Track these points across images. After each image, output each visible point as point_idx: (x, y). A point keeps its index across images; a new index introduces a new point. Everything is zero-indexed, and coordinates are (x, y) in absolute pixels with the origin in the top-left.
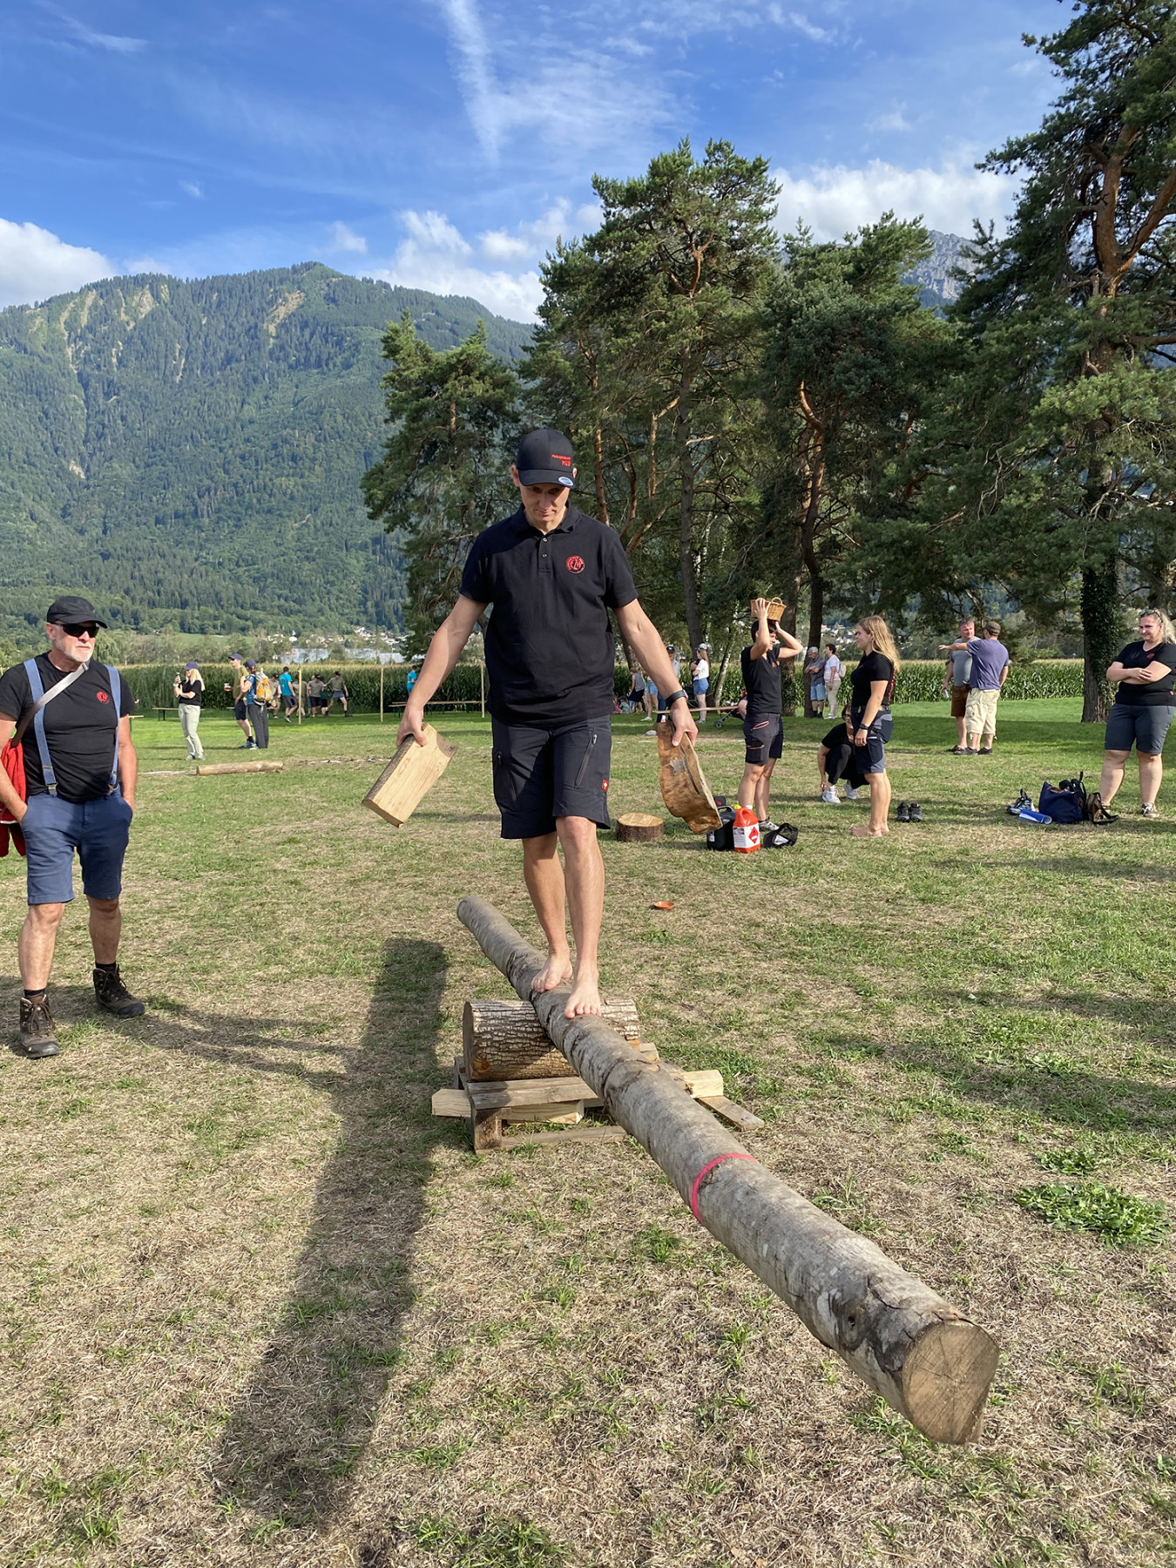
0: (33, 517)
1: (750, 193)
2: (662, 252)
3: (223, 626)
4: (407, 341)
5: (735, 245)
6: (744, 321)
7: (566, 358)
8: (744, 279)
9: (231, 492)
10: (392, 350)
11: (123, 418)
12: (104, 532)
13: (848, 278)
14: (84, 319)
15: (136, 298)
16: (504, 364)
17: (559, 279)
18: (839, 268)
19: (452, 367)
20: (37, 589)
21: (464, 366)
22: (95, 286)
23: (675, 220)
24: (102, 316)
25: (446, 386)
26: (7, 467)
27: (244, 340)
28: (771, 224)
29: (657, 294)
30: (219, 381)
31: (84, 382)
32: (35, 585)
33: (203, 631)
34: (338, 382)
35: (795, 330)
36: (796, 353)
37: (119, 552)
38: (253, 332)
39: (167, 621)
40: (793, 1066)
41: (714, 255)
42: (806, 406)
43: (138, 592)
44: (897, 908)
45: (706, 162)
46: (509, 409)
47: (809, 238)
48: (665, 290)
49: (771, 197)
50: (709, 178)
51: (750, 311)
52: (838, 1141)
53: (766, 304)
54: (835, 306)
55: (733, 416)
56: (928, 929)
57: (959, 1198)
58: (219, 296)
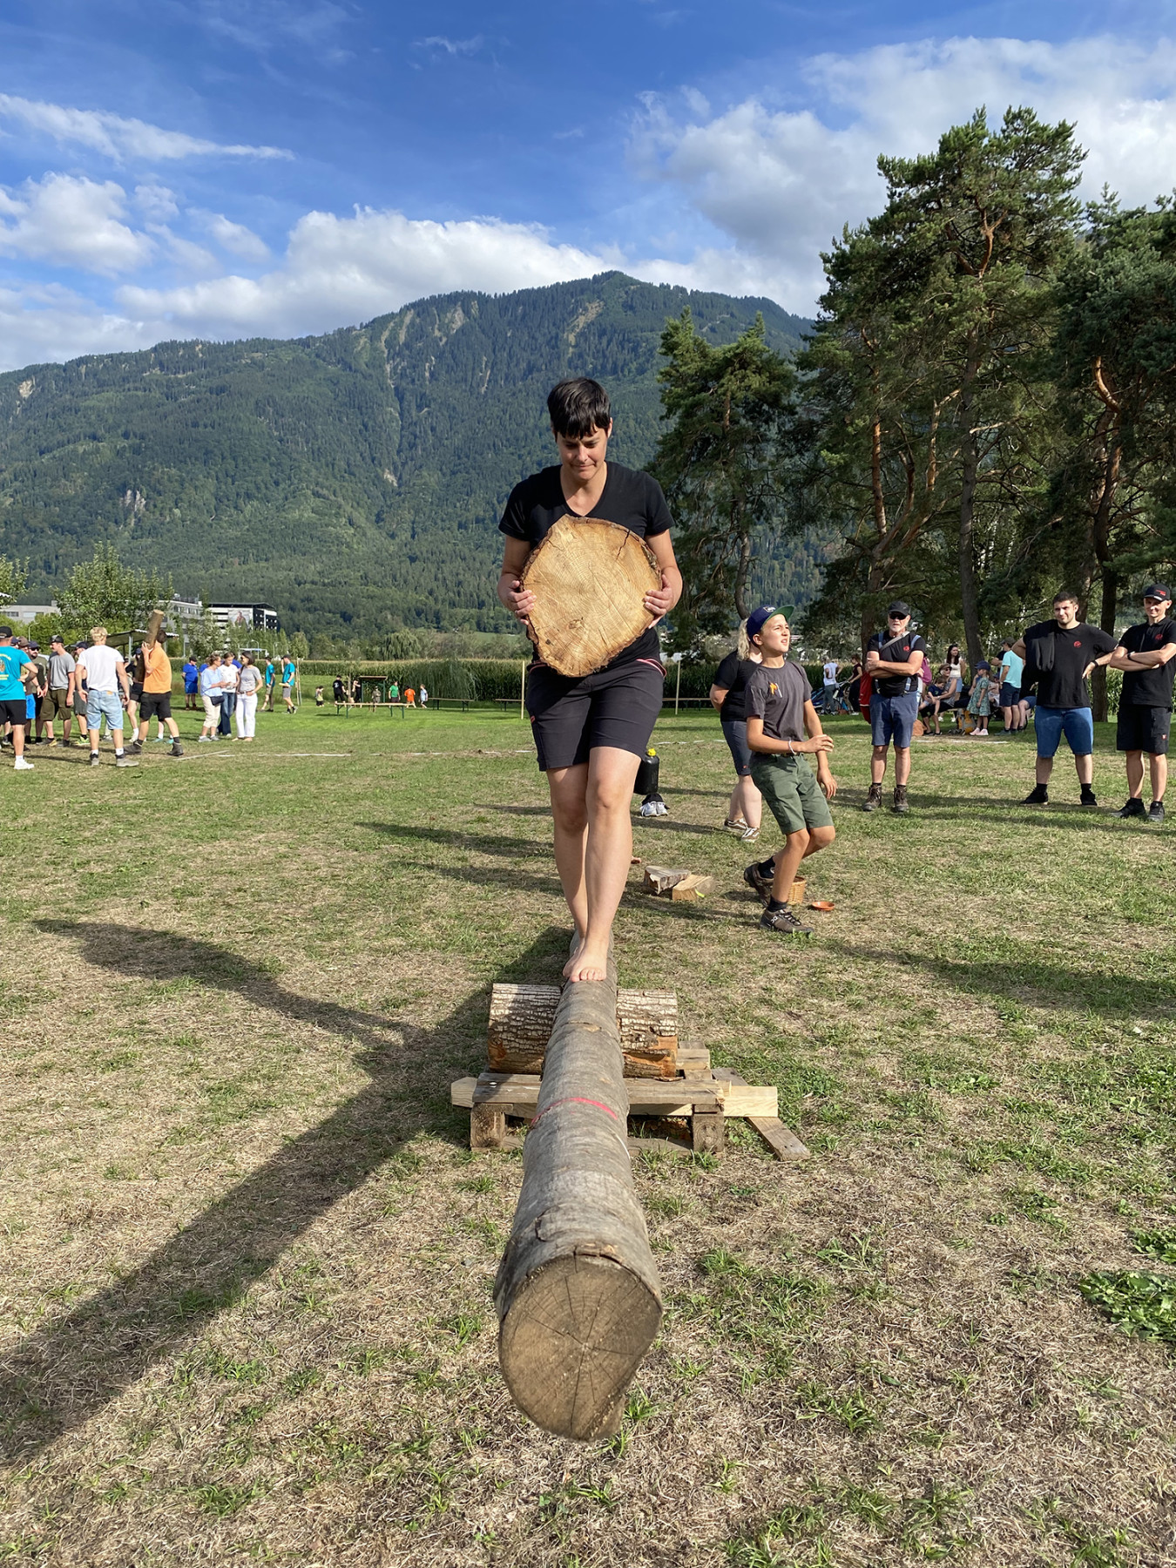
0: (351, 523)
1: (1052, 162)
2: (950, 231)
4: (685, 339)
5: (1031, 219)
6: (1038, 299)
7: (847, 349)
8: (1042, 255)
10: (670, 347)
11: (433, 429)
12: (413, 537)
13: (1157, 244)
14: (402, 337)
15: (449, 315)
16: (781, 357)
17: (841, 266)
18: (1147, 234)
19: (728, 362)
20: (352, 589)
21: (739, 361)
22: (413, 305)
23: (965, 197)
24: (417, 333)
25: (723, 381)
26: (330, 477)
27: (546, 350)
28: (1074, 194)
29: (942, 277)
31: (400, 395)
32: (350, 585)
33: (496, 630)
34: (633, 388)
35: (1091, 304)
36: (1089, 328)
37: (425, 554)
38: (554, 342)
39: (465, 620)
40: (879, 1093)
41: (1008, 231)
42: (1104, 388)
43: (441, 593)
44: (1095, 925)
45: (1004, 131)
46: (785, 402)
47: (1115, 205)
48: (953, 271)
49: (1075, 164)
50: (1005, 149)
51: (1046, 288)
52: (888, 1185)
53: (1060, 279)
54: (1137, 276)
55: (1024, 402)
56: (1121, 951)
57: (1008, 1274)
58: (524, 310)
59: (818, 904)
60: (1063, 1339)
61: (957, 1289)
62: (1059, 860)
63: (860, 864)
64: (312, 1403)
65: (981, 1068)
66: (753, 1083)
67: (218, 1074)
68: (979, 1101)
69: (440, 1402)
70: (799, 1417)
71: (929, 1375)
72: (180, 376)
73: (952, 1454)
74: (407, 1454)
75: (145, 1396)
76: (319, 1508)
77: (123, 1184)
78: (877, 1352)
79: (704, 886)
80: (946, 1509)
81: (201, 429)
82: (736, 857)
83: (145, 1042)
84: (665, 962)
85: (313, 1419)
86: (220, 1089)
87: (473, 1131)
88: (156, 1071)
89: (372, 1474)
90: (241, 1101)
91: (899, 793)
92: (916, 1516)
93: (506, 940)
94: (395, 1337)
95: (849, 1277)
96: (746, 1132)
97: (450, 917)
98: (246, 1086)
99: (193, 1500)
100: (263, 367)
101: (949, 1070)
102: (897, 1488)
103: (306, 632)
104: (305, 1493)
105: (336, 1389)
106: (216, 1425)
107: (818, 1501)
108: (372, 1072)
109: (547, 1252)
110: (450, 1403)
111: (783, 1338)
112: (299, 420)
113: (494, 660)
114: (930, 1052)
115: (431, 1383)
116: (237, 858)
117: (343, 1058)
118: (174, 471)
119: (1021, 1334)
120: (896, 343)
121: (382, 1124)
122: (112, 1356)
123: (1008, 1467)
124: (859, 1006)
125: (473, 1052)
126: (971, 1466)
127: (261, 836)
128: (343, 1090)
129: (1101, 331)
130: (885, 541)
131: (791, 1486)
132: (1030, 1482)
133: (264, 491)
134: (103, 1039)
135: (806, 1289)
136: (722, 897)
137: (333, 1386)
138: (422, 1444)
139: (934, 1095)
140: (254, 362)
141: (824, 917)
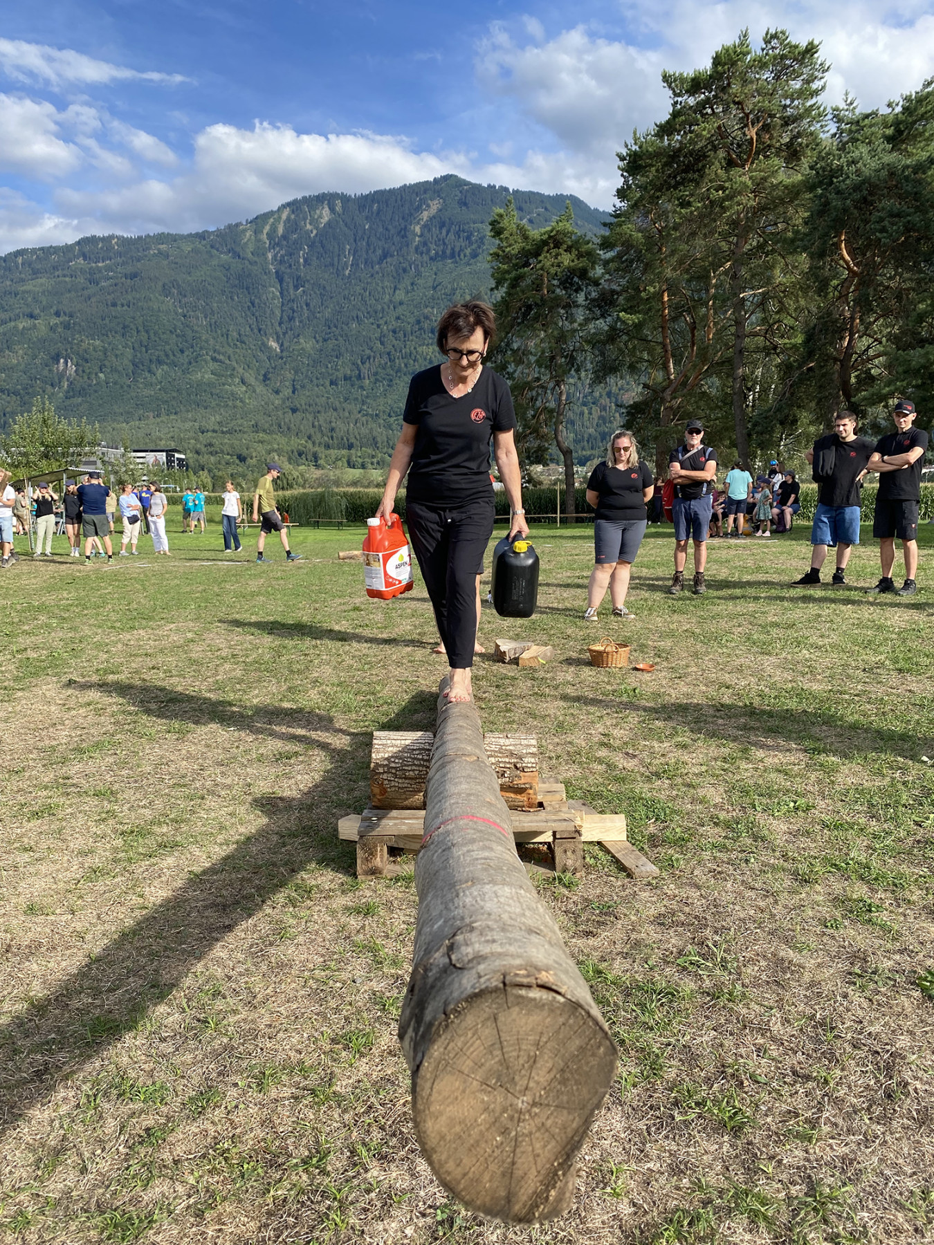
0: (243, 382)
1: (802, 74)
2: (722, 132)
3: (378, 463)
4: (510, 224)
5: (787, 122)
6: (793, 186)
7: (639, 231)
8: (796, 151)
9: (385, 358)
10: (498, 232)
11: (307, 305)
12: (294, 392)
13: (889, 139)
14: (280, 231)
15: (318, 212)
16: (588, 238)
17: (634, 163)
18: (880, 131)
19: (544, 243)
20: (246, 436)
21: (554, 241)
22: (288, 204)
23: (734, 102)
24: (293, 226)
25: (540, 258)
26: (226, 345)
27: (397, 239)
28: (820, 99)
29: (716, 169)
30: (377, 273)
31: (280, 278)
32: (244, 433)
33: (363, 467)
34: (467, 269)
35: (836, 188)
36: (835, 208)
37: (304, 407)
38: (404, 233)
39: (337, 459)
40: (712, 817)
41: (768, 131)
42: (847, 257)
43: (318, 438)
44: (872, 676)
45: (763, 50)
46: (591, 274)
47: (854, 108)
48: (724, 164)
49: (821, 75)
50: (765, 63)
51: (800, 177)
52: (731, 897)
53: (811, 168)
54: (874, 164)
55: (782, 271)
56: (898, 696)
57: (850, 974)
58: (379, 207)
59: (641, 666)
60: (911, 1033)
61: (807, 989)
62: (835, 626)
63: (671, 634)
64: (213, 1122)
65: (798, 795)
66: (601, 812)
67: (130, 819)
68: (798, 823)
69: (336, 1116)
70: (678, 1118)
71: (795, 1073)
72: (100, 265)
73: (829, 1149)
74: (306, 1171)
75: (52, 1121)
76: (220, 1230)
77: (41, 919)
78: (742, 1051)
79: (545, 654)
80: (831, 1206)
81: (119, 308)
82: (569, 632)
83: (68, 794)
84: (517, 715)
85: (215, 1138)
86: (132, 832)
87: (359, 861)
88: (76, 818)
89: (272, 1193)
90: (151, 842)
91: (698, 579)
92: (802, 1214)
93: (381, 702)
94: (292, 1054)
95: (707, 982)
96: (601, 854)
97: (333, 685)
98: (156, 829)
99: (96, 1227)
100: (168, 256)
101: (770, 797)
102: (779, 1185)
103: (209, 471)
104: (207, 1215)
105: (236, 1107)
106: (121, 1148)
107: (706, 1203)
108: (269, 813)
109: (467, 983)
110: (346, 1116)
111: (654, 1042)
112: (198, 299)
113: (362, 489)
114: (751, 782)
115: (327, 1098)
116: (152, 643)
117: (243, 803)
118: (97, 342)
119: (872, 1029)
120: (680, 224)
121: (277, 858)
122: (25, 1082)
123: (881, 1160)
124: (685, 747)
125: (357, 793)
126: (847, 1161)
127: (172, 626)
128: (242, 830)
129: (845, 210)
130: (674, 385)
131: (678, 1188)
132: (905, 1174)
133: (172, 357)
134: (31, 792)
135: (671, 994)
136: (561, 663)
137: (234, 1104)
138: (320, 1160)
139: (761, 818)
140: (160, 252)
141: (647, 676)
